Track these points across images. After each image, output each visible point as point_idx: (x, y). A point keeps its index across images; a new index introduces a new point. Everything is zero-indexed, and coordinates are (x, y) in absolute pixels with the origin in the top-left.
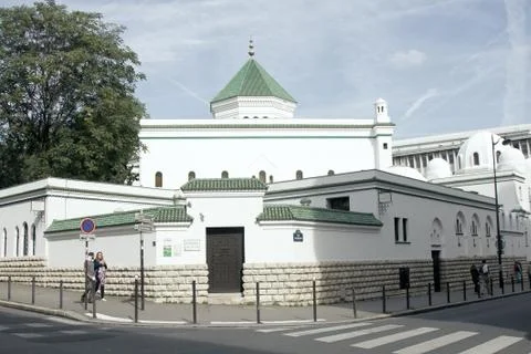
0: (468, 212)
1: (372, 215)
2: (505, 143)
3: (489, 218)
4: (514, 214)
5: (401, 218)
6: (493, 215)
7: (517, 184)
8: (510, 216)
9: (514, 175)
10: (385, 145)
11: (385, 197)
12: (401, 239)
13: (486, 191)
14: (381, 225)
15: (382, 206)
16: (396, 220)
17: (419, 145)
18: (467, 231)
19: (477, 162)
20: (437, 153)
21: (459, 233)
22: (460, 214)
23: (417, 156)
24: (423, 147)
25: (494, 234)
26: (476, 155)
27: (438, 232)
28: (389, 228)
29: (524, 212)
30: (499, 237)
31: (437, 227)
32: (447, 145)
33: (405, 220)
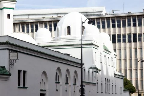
0: (63, 68)
1: (4, 67)
2: (89, 23)
3: (76, 72)
4: (91, 71)
5: (23, 69)
6: (79, 71)
7: (94, 50)
8: (89, 71)
9: (92, 44)
10: (9, 16)
11: (13, 56)
12: (22, 85)
13: (75, 53)
14: (10, 75)
15: (11, 62)
16: (20, 71)
17: (28, 15)
18: (62, 81)
19: (69, 33)
20: (41, 22)
21: (57, 82)
22: (59, 69)
23: (27, 24)
24: (31, 17)
25: (79, 83)
26: (69, 28)
27: (44, 81)
28: (14, 77)
29: (97, 69)
30: (82, 86)
31: (44, 78)
32: (48, 18)
33: (25, 72)
